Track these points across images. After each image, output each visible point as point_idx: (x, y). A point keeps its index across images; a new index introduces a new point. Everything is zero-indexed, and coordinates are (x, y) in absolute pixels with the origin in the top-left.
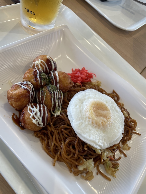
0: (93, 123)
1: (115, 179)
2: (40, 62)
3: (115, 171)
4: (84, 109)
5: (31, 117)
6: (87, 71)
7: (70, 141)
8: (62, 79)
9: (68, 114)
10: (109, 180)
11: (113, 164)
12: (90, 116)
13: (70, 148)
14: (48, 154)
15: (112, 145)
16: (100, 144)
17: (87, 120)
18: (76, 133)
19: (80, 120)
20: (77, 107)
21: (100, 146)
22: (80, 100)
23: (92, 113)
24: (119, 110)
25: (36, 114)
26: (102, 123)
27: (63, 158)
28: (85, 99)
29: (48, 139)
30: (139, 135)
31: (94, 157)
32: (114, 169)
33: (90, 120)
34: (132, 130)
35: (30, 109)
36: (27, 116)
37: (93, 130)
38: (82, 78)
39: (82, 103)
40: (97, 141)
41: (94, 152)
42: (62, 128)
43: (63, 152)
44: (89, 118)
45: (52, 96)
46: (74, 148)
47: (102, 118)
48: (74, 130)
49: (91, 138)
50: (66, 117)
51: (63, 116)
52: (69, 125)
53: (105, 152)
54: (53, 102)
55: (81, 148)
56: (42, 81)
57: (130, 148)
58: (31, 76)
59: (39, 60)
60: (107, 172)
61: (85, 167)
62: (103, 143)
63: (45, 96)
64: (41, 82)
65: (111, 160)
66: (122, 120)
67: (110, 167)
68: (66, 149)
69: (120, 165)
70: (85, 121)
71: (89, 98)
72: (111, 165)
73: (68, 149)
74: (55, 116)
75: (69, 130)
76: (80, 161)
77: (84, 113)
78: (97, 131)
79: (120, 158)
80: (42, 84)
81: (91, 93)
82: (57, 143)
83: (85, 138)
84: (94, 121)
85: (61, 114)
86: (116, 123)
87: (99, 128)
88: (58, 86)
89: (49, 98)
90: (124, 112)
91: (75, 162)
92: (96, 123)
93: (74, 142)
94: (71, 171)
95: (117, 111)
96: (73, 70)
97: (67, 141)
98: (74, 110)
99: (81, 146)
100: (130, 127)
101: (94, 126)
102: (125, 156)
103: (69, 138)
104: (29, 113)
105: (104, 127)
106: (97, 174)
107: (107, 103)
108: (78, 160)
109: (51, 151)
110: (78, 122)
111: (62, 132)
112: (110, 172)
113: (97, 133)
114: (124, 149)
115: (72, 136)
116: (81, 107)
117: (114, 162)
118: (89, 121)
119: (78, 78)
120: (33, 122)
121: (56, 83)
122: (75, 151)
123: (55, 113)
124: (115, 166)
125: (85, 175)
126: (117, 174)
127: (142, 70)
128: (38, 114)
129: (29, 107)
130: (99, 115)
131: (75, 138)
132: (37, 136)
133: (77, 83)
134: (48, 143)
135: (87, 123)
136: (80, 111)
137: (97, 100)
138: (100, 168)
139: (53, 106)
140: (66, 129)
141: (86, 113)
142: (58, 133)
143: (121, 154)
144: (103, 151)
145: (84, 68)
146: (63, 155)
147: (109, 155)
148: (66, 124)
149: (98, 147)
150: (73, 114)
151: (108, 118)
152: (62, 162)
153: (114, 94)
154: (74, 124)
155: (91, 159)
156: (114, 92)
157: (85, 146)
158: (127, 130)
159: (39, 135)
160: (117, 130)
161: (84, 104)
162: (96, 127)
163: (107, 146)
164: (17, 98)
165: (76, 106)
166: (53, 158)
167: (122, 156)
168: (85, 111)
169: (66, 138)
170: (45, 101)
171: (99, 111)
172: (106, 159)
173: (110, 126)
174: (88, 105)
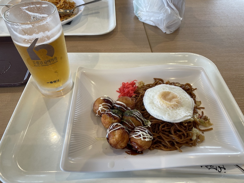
0: (173, 108)
1: (214, 126)
2: (102, 106)
3: (209, 121)
4: (160, 105)
5: (142, 139)
6: (128, 83)
7: (174, 130)
8: (127, 102)
9: (155, 117)
10: (212, 129)
11: (204, 119)
12: (168, 106)
13: (178, 134)
14: (171, 151)
15: (193, 109)
16: (189, 114)
17: (168, 109)
18: (172, 122)
19: (166, 114)
20: (155, 108)
21: (190, 116)
22: (150, 103)
23: (166, 103)
24: (173, 86)
25: (143, 135)
26: (177, 103)
27: (182, 143)
28: (152, 100)
29: (160, 143)
30: (196, 89)
31: (192, 126)
32: (207, 121)
33: (170, 107)
34: (191, 90)
35: (135, 136)
36: (139, 142)
37: (178, 111)
38: (132, 90)
39: (153, 103)
40: (186, 115)
41: (190, 122)
42: (161, 129)
43: (177, 139)
44: (168, 107)
45: (135, 117)
46: (180, 131)
47: (174, 100)
48: (170, 122)
49: (182, 116)
50: (156, 120)
51: (154, 121)
52: (163, 122)
53: (194, 116)
54: (139, 120)
55: (183, 127)
56: (119, 115)
57: (200, 101)
58: (110, 119)
59: (100, 105)
60: (206, 126)
61: (196, 135)
62: (189, 112)
63: (132, 122)
64: (119, 117)
65: (201, 118)
66: (182, 90)
67: (204, 122)
68: (176, 136)
69: (207, 116)
70: (168, 111)
71: (153, 97)
72: (204, 120)
73: (178, 135)
74: (150, 126)
75: (166, 126)
76: (190, 136)
77: (162, 107)
78: (179, 109)
79: (202, 112)
80: (121, 117)
81: (150, 93)
82: (168, 139)
83: (179, 120)
84: (173, 106)
85: (151, 122)
86: (181, 95)
87: (178, 107)
88: (129, 108)
89: (135, 120)
90: (177, 85)
91: (188, 138)
92: (175, 106)
93: (176, 129)
94: (191, 146)
95: (174, 88)
96: (117, 91)
97: (173, 132)
98: (156, 111)
99: (182, 126)
100: (188, 90)
101: (175, 108)
102: (203, 108)
103: (171, 128)
104: (139, 139)
105: (180, 104)
106: (203, 133)
107: (164, 89)
108: (188, 135)
109: (170, 148)
110: (167, 115)
111: (163, 130)
112: (207, 125)
113: (181, 110)
114: (199, 106)
115: (171, 127)
116: (157, 106)
117: (203, 118)
118: (170, 109)
119: (129, 92)
120: (146, 141)
121: (126, 108)
122: (182, 132)
123: (147, 125)
124: (206, 119)
125: (199, 140)
126: (211, 122)
127: (150, 48)
128: (144, 134)
129: (133, 136)
130: (170, 100)
131: (174, 126)
132: (154, 148)
133: (133, 96)
134: (163, 145)
135: (170, 111)
136: (159, 108)
137: (158, 93)
138: (201, 129)
139: (141, 122)
140: (163, 127)
141: (163, 106)
142: (162, 133)
143: (200, 110)
144: (193, 117)
145: (123, 83)
146: (179, 141)
147: (198, 116)
148: (161, 124)
149: (190, 117)
150: (158, 114)
151: (176, 97)
152: (181, 146)
153: (157, 80)
154: (166, 118)
155: (192, 128)
156: (155, 79)
157: (184, 124)
158: (189, 93)
159: (154, 147)
160: (187, 98)
161: (155, 102)
162: (176, 108)
163: (192, 112)
164: (122, 139)
165: (153, 108)
166: (176, 149)
167: (202, 110)
168: (161, 106)
169: (170, 131)
170: (135, 124)
171: (167, 98)
172: (198, 120)
173: (181, 100)
174: (158, 101)
